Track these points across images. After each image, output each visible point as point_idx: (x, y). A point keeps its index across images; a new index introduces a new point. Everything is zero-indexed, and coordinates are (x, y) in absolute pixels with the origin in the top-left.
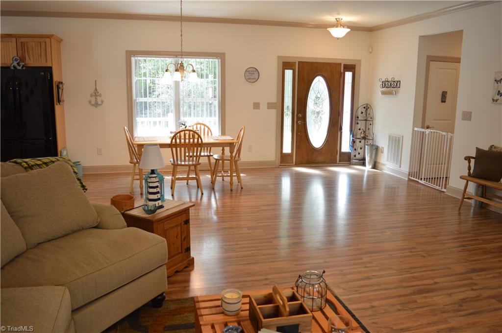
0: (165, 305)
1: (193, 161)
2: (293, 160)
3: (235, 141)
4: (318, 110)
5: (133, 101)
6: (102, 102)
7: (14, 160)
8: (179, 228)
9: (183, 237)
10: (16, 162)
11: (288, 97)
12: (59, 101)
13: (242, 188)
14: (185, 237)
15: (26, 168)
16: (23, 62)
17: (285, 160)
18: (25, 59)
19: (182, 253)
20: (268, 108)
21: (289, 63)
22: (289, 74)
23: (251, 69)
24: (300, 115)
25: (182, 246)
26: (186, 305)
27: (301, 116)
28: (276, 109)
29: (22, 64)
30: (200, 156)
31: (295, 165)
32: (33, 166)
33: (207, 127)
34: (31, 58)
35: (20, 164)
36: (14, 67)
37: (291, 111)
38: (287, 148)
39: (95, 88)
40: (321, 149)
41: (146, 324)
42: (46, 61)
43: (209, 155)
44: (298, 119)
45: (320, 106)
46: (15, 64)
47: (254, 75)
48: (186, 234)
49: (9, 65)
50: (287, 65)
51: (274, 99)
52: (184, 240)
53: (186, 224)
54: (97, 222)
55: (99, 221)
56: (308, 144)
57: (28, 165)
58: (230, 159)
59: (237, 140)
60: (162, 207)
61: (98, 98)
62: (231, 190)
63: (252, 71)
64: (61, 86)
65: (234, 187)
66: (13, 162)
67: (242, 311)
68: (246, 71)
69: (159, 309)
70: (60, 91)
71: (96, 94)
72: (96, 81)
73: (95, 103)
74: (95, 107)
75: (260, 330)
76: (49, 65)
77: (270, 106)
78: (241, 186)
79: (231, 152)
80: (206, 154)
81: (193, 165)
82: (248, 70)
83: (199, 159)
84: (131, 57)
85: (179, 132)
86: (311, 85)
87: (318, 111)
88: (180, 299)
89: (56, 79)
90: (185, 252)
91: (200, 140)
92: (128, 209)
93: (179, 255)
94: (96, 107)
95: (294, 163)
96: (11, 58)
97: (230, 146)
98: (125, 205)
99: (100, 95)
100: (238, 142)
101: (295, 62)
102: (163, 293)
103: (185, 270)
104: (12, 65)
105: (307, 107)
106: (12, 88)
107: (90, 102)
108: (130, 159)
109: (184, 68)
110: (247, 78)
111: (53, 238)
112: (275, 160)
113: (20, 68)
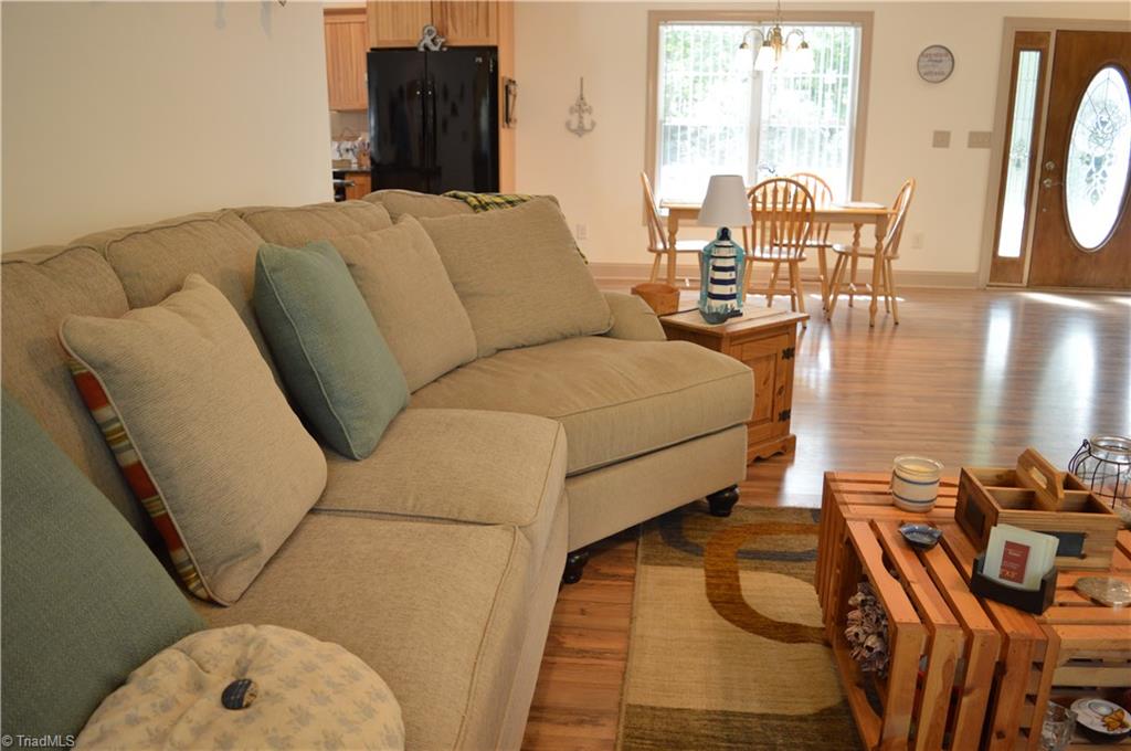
0: (737, 515)
1: (789, 253)
2: (1022, 275)
3: (890, 210)
4: (1099, 152)
5: (658, 123)
6: (593, 124)
7: (452, 193)
8: (772, 363)
9: (778, 386)
10: (455, 196)
11: (1023, 119)
12: (508, 120)
13: (897, 324)
14: (782, 387)
15: (475, 207)
16: (443, 37)
17: (1002, 273)
18: (447, 31)
19: (772, 420)
20: (971, 145)
21: (1032, 34)
22: (1029, 61)
23: (933, 51)
24: (1050, 165)
25: (773, 406)
26: (782, 520)
27: (1052, 167)
28: (988, 147)
29: (440, 41)
30: (805, 246)
31: (1028, 287)
32: (487, 204)
33: (822, 181)
34: (459, 31)
35: (464, 199)
36: (426, 48)
37: (1027, 154)
38: (1010, 246)
39: (579, 94)
40: (1099, 252)
41: (698, 541)
42: (488, 35)
43: (821, 243)
44: (1045, 173)
45: (1107, 144)
46: (428, 40)
47: (940, 65)
48: (784, 379)
49: (415, 45)
50: (1026, 39)
51: (986, 122)
52: (780, 393)
53: (788, 358)
54: (609, 325)
55: (612, 323)
56: (1064, 238)
57: (480, 202)
58: (874, 253)
59: (894, 208)
60: (737, 314)
61: (586, 115)
62: (872, 326)
63: (936, 55)
64: (512, 87)
65: (878, 320)
66: (450, 196)
67: (936, 507)
68: (922, 54)
69: (725, 519)
70: (511, 98)
71: (581, 107)
72: (582, 79)
73: (579, 127)
74: (577, 136)
75: (995, 525)
76: (492, 43)
77: (976, 140)
78: (895, 319)
79: (879, 237)
80: (815, 243)
81: (788, 260)
82: (928, 52)
83: (802, 251)
84: (658, 25)
85: (764, 184)
86: (1085, 91)
87: (1098, 155)
88: (769, 509)
89: (503, 73)
90: (780, 420)
91: (809, 205)
92: (667, 312)
93: (765, 425)
94: (580, 136)
95: (1025, 283)
96: (421, 29)
97: (876, 223)
98: (662, 303)
99: (590, 111)
100: (897, 215)
101: (1049, 33)
102: (736, 486)
103: (778, 458)
104: (422, 44)
105: (1071, 146)
106: (421, 93)
107: (568, 125)
108: (649, 243)
109: (781, 40)
110: (923, 71)
111: (526, 343)
112: (978, 273)
113: (436, 49)
